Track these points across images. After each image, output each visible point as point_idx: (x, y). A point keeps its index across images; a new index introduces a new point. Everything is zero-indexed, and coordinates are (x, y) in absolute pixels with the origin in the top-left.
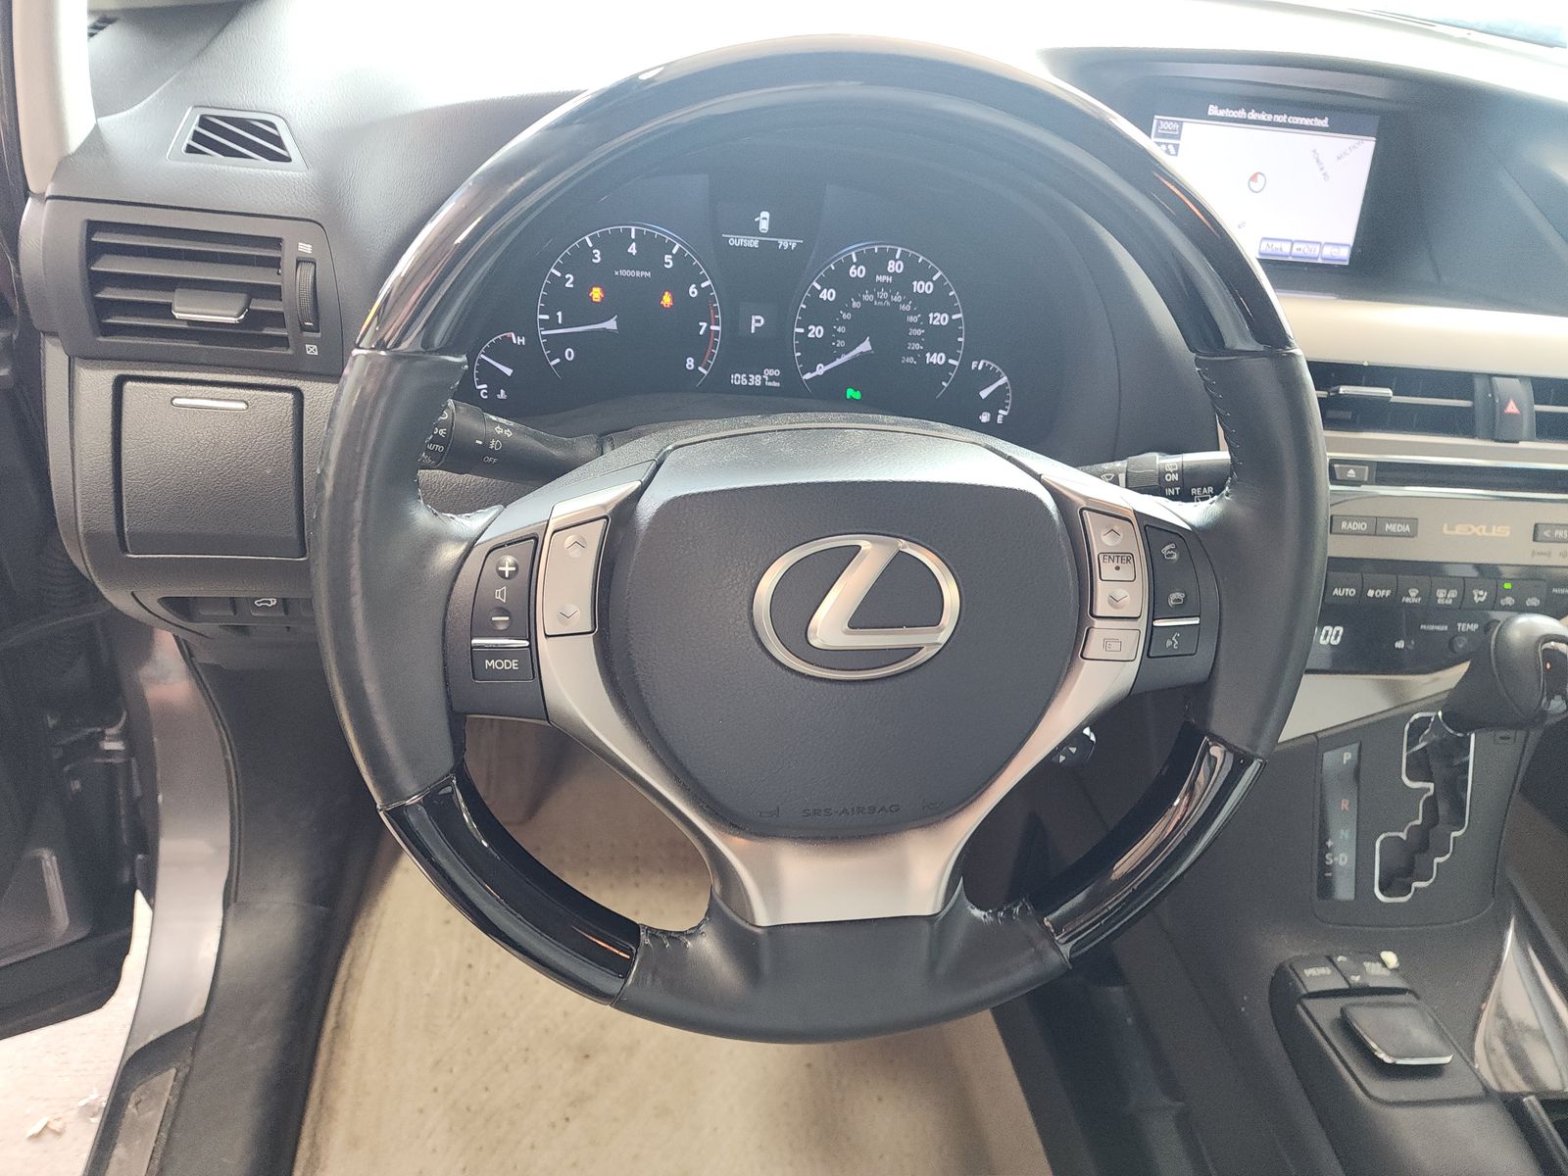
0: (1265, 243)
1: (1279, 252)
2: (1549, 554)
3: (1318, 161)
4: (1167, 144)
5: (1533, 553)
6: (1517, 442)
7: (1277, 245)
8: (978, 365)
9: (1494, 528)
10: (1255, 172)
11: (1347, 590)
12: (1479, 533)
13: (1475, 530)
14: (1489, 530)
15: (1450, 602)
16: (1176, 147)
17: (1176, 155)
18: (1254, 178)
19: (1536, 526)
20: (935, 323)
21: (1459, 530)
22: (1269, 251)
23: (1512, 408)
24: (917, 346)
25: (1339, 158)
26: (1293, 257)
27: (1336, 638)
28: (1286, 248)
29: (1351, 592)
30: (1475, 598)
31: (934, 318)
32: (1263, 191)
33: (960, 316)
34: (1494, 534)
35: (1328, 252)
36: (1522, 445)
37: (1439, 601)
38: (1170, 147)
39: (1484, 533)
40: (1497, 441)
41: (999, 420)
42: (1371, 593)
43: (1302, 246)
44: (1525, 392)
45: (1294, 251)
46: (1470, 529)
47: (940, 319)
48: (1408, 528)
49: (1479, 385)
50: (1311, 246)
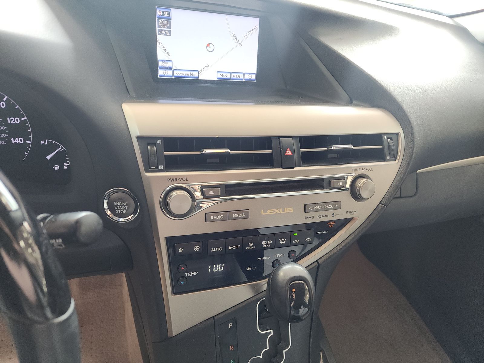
0: (219, 74)
1: (226, 77)
2: (313, 217)
3: (236, 38)
4: (165, 31)
5: (305, 218)
6: (293, 168)
7: (224, 74)
8: (45, 142)
9: (286, 209)
10: (209, 43)
11: (218, 248)
12: (279, 212)
13: (277, 211)
14: (283, 210)
15: (269, 246)
16: (170, 32)
17: (170, 35)
18: (208, 45)
19: (305, 205)
20: (12, 122)
21: (269, 212)
22: (221, 77)
23: (289, 152)
24: (4, 135)
25: (244, 37)
26: (232, 79)
27: (221, 268)
28: (229, 76)
29: (220, 249)
30: (281, 242)
31: (11, 121)
32: (214, 51)
33: (25, 118)
34: (286, 212)
35: (246, 77)
36: (296, 169)
37: (264, 246)
38: (167, 32)
39: (281, 212)
40: (284, 168)
41: (65, 168)
42: (230, 248)
43: (235, 74)
44: (295, 144)
45: (232, 77)
46: (274, 211)
47: (15, 121)
48: (244, 215)
49: (274, 142)
50: (239, 74)
